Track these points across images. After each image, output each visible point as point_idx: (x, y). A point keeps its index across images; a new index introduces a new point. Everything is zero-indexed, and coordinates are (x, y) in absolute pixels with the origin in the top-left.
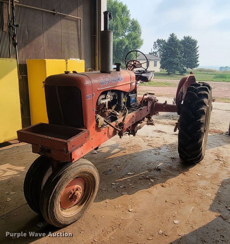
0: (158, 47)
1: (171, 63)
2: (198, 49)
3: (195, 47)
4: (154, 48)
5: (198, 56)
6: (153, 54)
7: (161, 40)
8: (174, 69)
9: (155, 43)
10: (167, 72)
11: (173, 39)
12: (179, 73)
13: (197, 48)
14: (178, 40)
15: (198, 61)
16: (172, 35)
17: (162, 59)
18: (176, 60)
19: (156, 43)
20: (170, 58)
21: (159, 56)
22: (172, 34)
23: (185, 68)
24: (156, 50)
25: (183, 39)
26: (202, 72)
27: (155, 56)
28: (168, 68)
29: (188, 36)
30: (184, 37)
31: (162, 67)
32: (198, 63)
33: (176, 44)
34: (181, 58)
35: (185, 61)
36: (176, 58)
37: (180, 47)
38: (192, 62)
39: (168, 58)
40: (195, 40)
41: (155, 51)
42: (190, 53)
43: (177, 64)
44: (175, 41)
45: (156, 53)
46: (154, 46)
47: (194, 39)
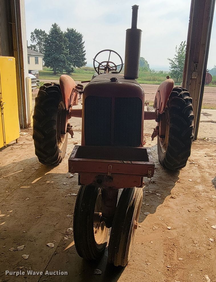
0: (36, 39)
1: (56, 60)
2: (84, 45)
3: (81, 42)
4: (32, 40)
5: (84, 53)
6: (32, 48)
7: (40, 30)
8: (61, 68)
9: (32, 33)
10: (53, 70)
11: (55, 30)
12: (66, 73)
13: (83, 43)
14: (62, 33)
15: (85, 59)
16: (55, 26)
17: (45, 54)
18: (62, 57)
19: (34, 35)
20: (55, 53)
21: (39, 51)
22: (54, 24)
23: (72, 66)
24: (35, 43)
25: (67, 31)
26: (88, 72)
27: (34, 50)
28: (53, 66)
29: (72, 29)
30: (68, 29)
31: (47, 65)
32: (85, 61)
33: (61, 37)
34: (67, 54)
35: (72, 58)
36: (62, 55)
37: (65, 41)
38: (79, 59)
39: (52, 54)
40: (79, 34)
41: (33, 44)
42: (76, 49)
43: (64, 62)
44: (59, 34)
45: (34, 46)
46: (31, 37)
47: (78, 32)
